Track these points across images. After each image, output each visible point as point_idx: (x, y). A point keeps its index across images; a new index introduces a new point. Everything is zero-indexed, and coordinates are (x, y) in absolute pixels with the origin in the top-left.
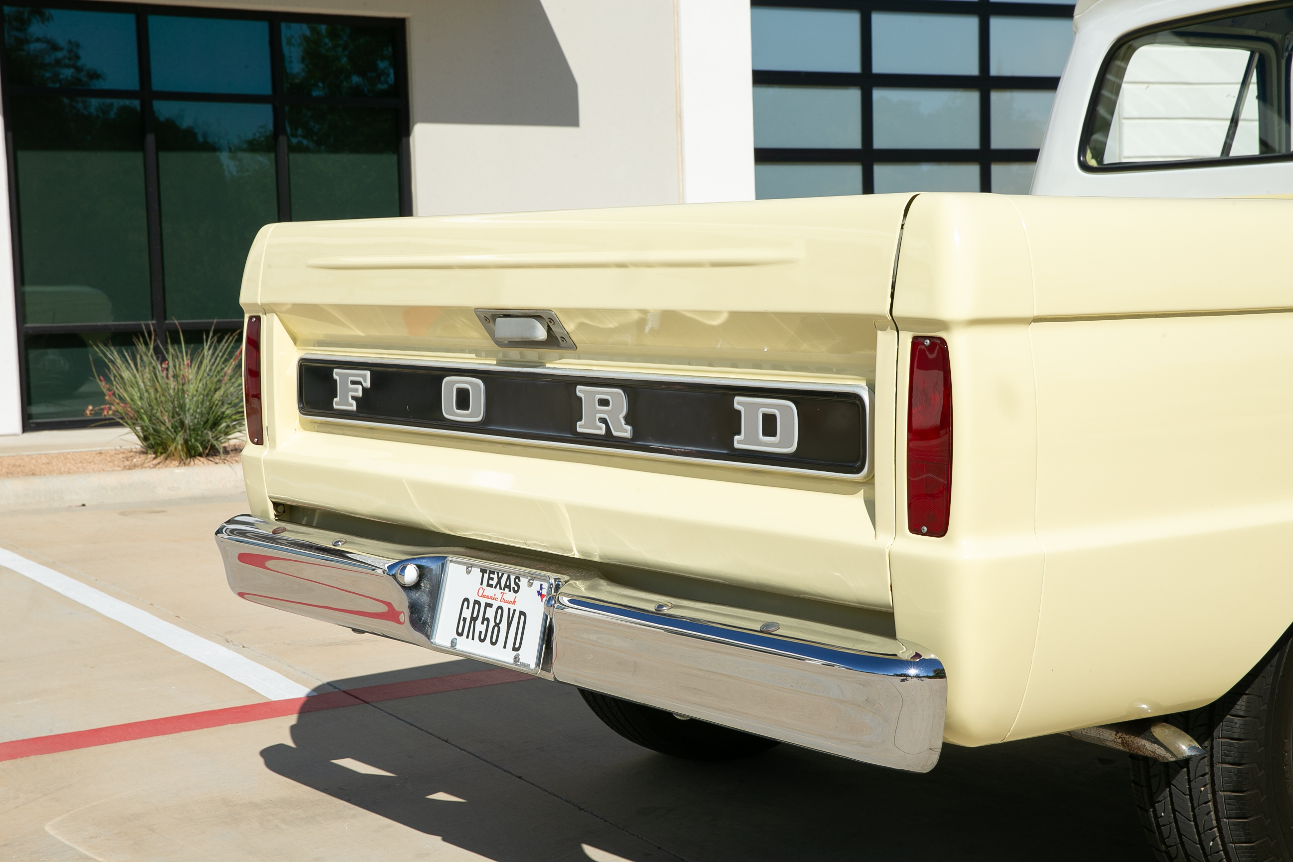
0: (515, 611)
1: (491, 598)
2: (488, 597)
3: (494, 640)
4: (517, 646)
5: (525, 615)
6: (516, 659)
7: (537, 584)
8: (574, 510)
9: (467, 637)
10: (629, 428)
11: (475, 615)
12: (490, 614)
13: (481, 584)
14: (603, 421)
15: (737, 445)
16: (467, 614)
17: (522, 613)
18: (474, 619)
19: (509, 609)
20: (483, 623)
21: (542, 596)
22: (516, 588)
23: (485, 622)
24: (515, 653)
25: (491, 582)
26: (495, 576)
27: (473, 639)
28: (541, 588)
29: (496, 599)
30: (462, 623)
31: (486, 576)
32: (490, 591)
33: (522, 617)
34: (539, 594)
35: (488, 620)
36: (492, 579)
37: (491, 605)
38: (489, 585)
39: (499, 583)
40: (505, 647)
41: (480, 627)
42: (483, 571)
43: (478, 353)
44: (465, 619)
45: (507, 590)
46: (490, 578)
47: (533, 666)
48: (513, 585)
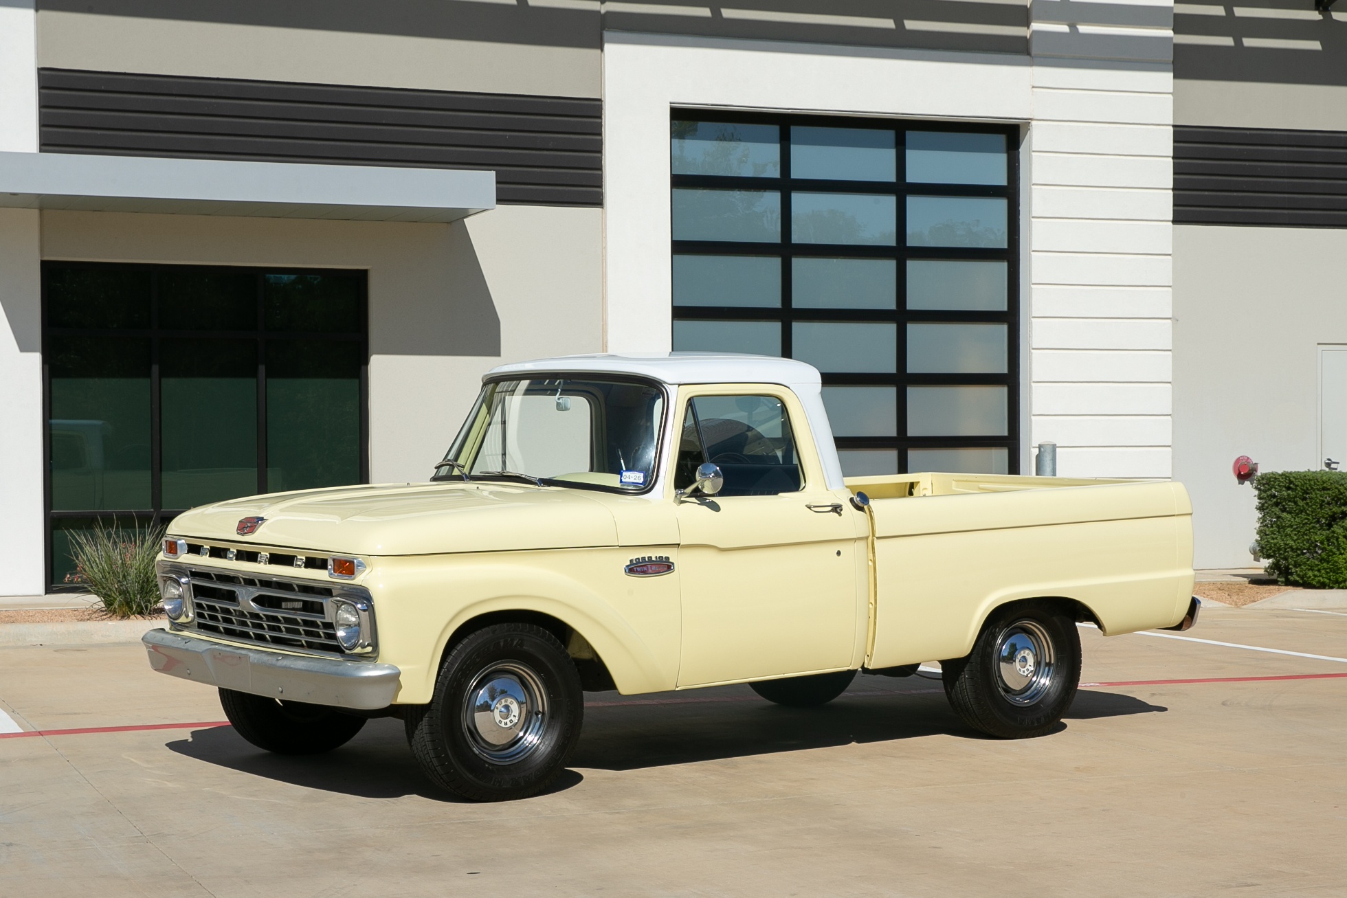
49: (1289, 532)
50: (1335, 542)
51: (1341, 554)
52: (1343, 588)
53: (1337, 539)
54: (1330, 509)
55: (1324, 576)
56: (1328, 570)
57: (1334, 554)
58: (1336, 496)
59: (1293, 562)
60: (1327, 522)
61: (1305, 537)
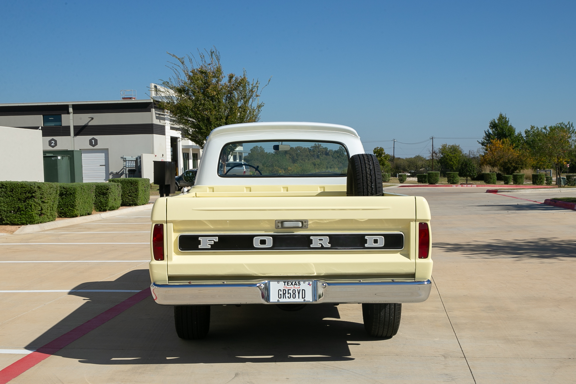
0: (300, 290)
1: (290, 288)
2: (288, 288)
3: (294, 297)
4: (304, 297)
5: (304, 290)
6: (304, 300)
7: (307, 283)
8: (315, 264)
9: (283, 298)
10: (330, 245)
11: (284, 293)
12: (291, 292)
13: (285, 285)
14: (320, 244)
15: (366, 246)
16: (282, 293)
17: (303, 290)
18: (284, 294)
19: (298, 290)
20: (288, 294)
21: (310, 285)
22: (299, 284)
23: (289, 294)
24: (304, 299)
25: (288, 284)
26: (290, 283)
27: (286, 298)
28: (309, 283)
29: (292, 288)
30: (280, 296)
31: (286, 283)
32: (288, 286)
33: (304, 291)
34: (308, 284)
35: (290, 293)
36: (289, 283)
37: (290, 290)
38: (287, 285)
39: (292, 284)
40: (299, 298)
41: (287, 295)
42: (285, 282)
43: (266, 230)
44: (281, 295)
45: (295, 285)
46: (287, 284)
47: (311, 301)
48: (297, 284)
49: (3, 205)
50: (29, 207)
51: (32, 211)
52: (34, 224)
53: (31, 206)
54: (26, 195)
55: (24, 220)
56: (26, 218)
57: (29, 211)
58: (29, 190)
59: (5, 216)
60: (24, 200)
61: (12, 206)
